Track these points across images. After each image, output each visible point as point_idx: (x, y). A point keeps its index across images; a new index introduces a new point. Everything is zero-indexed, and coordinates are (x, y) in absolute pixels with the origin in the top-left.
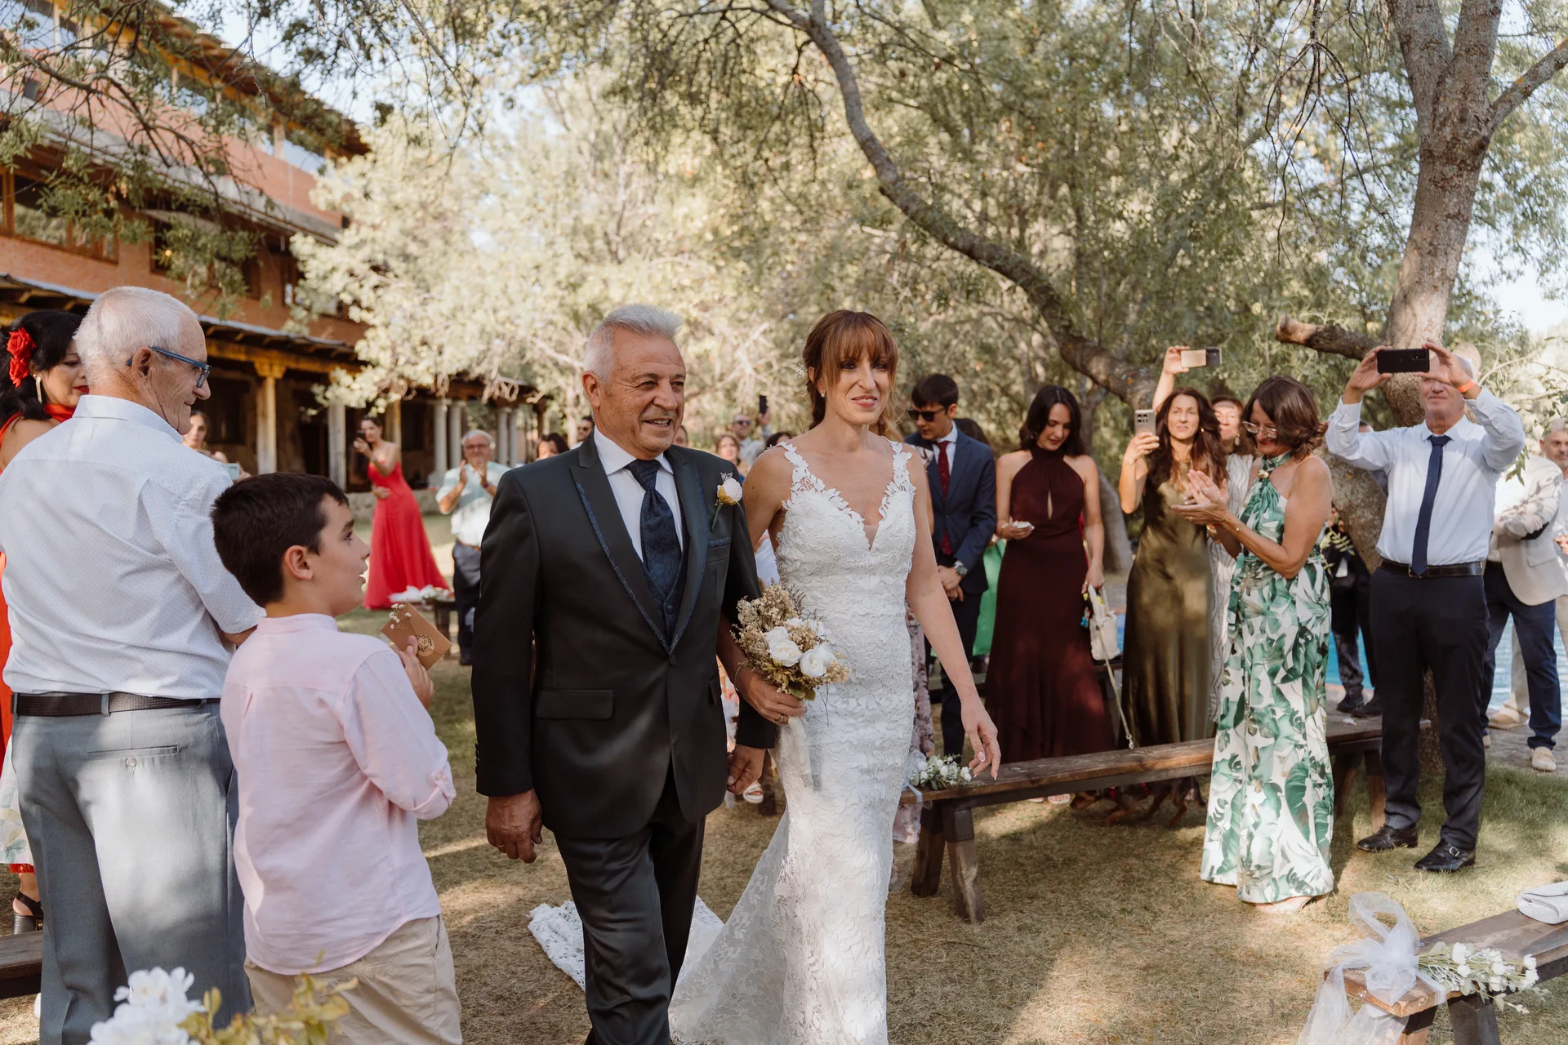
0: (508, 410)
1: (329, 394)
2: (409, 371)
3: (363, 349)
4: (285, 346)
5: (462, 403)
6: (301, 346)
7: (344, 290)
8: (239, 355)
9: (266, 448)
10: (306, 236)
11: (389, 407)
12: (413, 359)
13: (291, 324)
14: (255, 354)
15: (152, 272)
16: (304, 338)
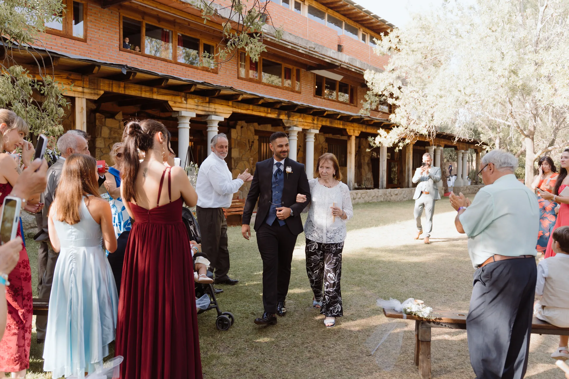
0: (463, 151)
1: (376, 141)
2: (415, 128)
3: (393, 118)
4: (360, 121)
5: (442, 148)
6: (367, 121)
7: (386, 89)
8: (338, 125)
9: (350, 168)
10: (371, 70)
12: (417, 122)
13: (363, 110)
14: (346, 124)
15: (314, 96)
16: (368, 117)
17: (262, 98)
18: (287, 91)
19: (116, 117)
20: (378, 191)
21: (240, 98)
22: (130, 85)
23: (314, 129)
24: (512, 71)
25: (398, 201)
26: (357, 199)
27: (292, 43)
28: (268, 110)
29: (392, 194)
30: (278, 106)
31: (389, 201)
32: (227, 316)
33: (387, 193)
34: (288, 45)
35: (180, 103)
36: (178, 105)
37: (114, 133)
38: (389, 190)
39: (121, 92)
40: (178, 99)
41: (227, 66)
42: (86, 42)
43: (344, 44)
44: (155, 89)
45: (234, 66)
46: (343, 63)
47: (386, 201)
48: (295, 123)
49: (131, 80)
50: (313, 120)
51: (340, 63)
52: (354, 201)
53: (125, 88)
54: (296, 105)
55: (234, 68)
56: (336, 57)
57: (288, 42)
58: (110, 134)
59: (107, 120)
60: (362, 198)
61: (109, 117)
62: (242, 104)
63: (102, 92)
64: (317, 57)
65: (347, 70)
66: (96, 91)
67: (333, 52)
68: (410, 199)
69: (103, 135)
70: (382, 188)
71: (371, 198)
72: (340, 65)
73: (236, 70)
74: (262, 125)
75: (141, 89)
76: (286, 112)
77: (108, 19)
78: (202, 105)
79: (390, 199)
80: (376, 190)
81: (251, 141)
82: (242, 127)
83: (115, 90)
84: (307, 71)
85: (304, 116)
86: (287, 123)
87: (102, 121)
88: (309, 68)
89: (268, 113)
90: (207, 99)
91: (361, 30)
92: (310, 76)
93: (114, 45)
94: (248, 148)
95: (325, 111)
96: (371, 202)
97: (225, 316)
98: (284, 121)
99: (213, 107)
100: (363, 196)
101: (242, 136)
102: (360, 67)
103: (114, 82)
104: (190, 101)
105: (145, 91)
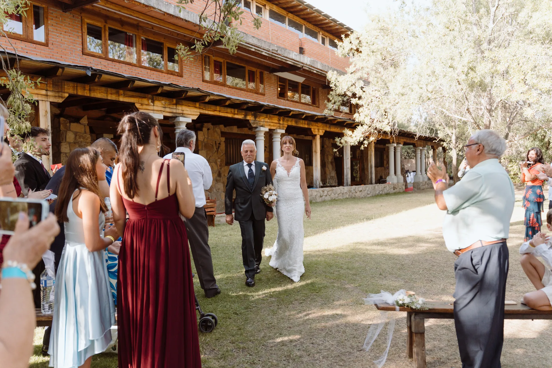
0: (421, 148)
1: (342, 141)
2: (379, 126)
3: (357, 117)
4: (324, 120)
5: (401, 145)
6: (331, 120)
7: (348, 90)
8: (303, 125)
9: (316, 166)
10: (333, 71)
11: (369, 144)
13: (327, 110)
14: (311, 124)
15: (278, 98)
16: (332, 116)
17: (229, 99)
18: (251, 94)
19: (81, 121)
20: (344, 188)
21: (207, 99)
22: (95, 88)
23: (280, 129)
24: (470, 68)
25: (362, 197)
26: (324, 197)
27: (255, 46)
28: (235, 111)
29: (356, 190)
30: (245, 107)
31: (354, 198)
32: (210, 318)
33: (352, 190)
34: (252, 48)
35: (147, 105)
36: (145, 107)
37: (80, 138)
38: (354, 187)
39: (86, 95)
40: (145, 101)
41: (192, 69)
42: (48, 46)
43: (305, 47)
44: (121, 92)
45: (198, 69)
46: (305, 65)
47: (351, 197)
48: (262, 123)
49: (96, 82)
50: (279, 120)
51: (303, 65)
52: (320, 198)
53: (90, 90)
54: (263, 106)
55: (199, 71)
56: (298, 60)
57: (252, 45)
58: (75, 138)
59: (72, 124)
60: (328, 196)
61: (74, 122)
62: (209, 106)
63: (67, 95)
64: (279, 59)
65: (309, 72)
66: (60, 94)
67: (295, 55)
68: (373, 195)
69: (68, 140)
70: (347, 185)
71: (337, 195)
72: (303, 67)
73: (201, 73)
74: (228, 127)
75: (107, 91)
76: (253, 113)
77: (70, 23)
78: (169, 106)
79: (355, 196)
80: (341, 187)
81: (218, 142)
82: (208, 129)
83: (80, 93)
84: (270, 73)
85: (270, 117)
86: (254, 123)
87: (67, 126)
88: (273, 70)
89: (235, 114)
90: (175, 101)
91: (321, 33)
92: (273, 78)
93: (77, 49)
94: (215, 150)
95: (290, 111)
96: (337, 199)
97: (208, 317)
98: (251, 122)
99: (180, 109)
100: (330, 193)
101: (209, 138)
102: (321, 68)
103: (79, 85)
104: (157, 103)
105: (111, 94)
